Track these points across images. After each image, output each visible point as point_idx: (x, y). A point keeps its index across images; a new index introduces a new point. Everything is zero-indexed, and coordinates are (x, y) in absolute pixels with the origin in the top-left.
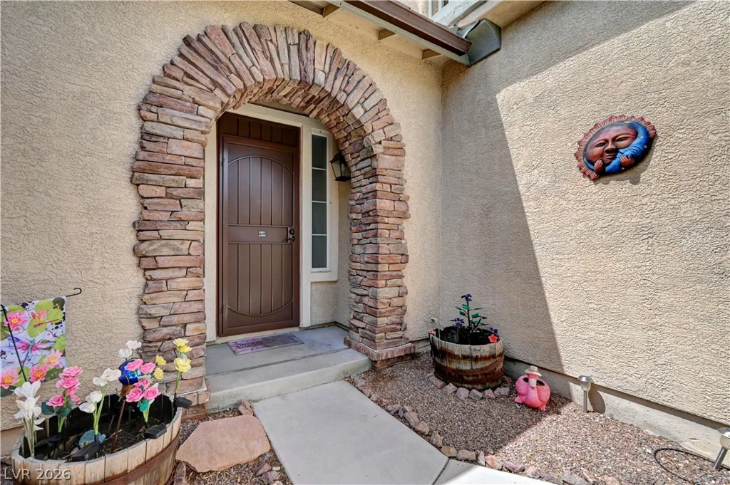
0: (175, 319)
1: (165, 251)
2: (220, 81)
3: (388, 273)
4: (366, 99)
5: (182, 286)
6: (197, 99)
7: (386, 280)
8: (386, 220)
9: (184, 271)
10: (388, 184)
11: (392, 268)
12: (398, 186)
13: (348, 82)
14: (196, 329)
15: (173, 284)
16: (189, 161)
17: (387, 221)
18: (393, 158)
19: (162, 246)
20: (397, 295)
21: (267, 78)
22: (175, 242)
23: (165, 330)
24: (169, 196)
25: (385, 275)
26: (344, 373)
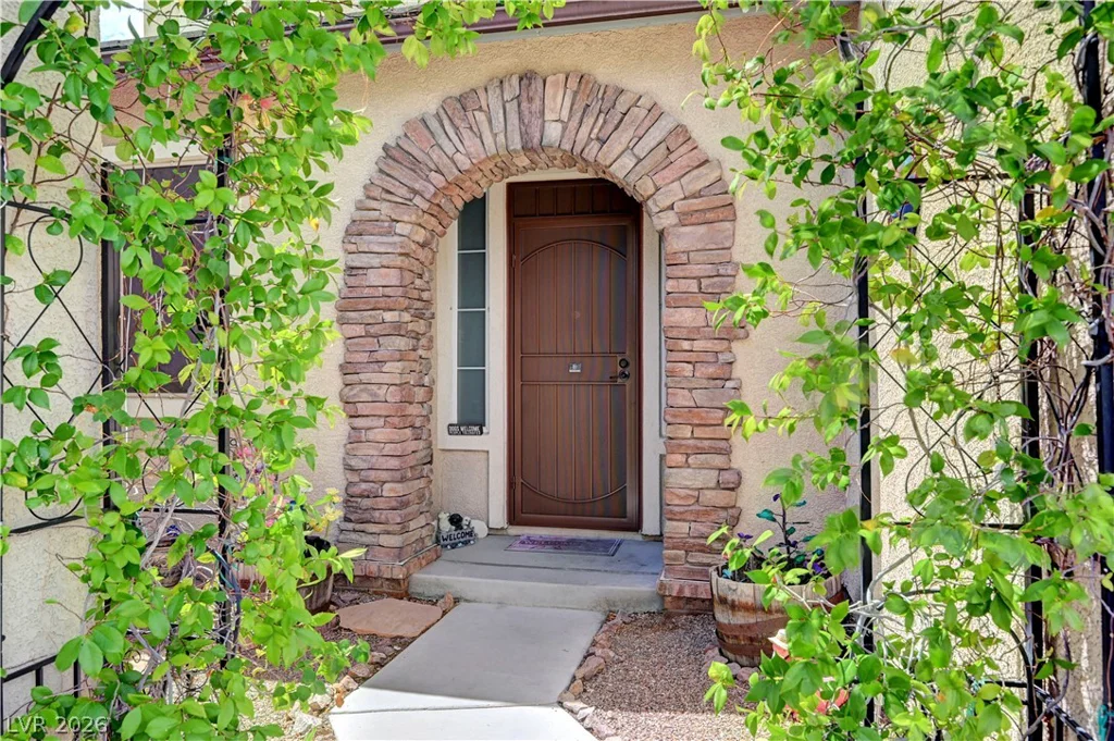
0: (372, 475)
1: (365, 397)
2: (417, 186)
3: (691, 442)
4: (640, 139)
5: (379, 438)
6: (393, 216)
7: (688, 455)
8: (686, 345)
9: (382, 420)
10: (694, 278)
11: (699, 432)
12: (716, 279)
13: (605, 122)
14: (392, 490)
15: (371, 435)
16: (388, 291)
17: (687, 348)
18: (702, 229)
19: (361, 390)
20: (713, 484)
21: (474, 161)
22: (373, 387)
23: (364, 486)
24: (368, 335)
25: (681, 445)
26: (608, 602)
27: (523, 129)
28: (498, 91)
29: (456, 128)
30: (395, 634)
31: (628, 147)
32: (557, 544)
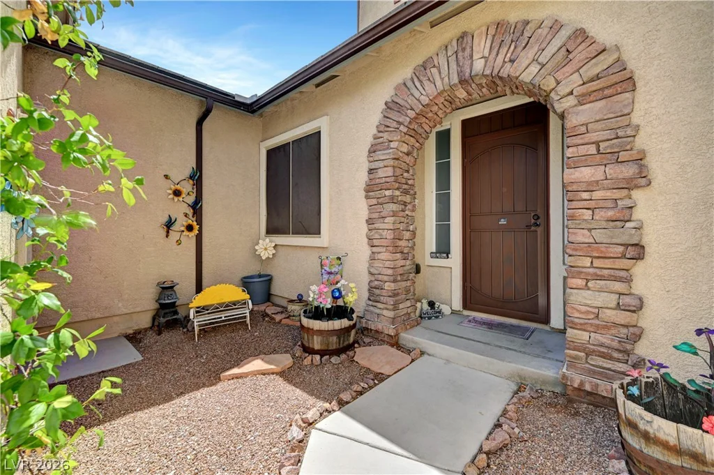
0: (380, 277)
1: (377, 236)
2: (401, 120)
3: (591, 270)
4: (543, 50)
5: (383, 258)
6: (390, 139)
7: (588, 281)
8: (585, 195)
9: (385, 248)
10: (593, 143)
11: (597, 263)
12: (616, 141)
13: (515, 47)
14: (389, 286)
15: (380, 256)
16: (388, 180)
17: (588, 198)
18: (603, 102)
19: (375, 233)
20: (613, 304)
21: (431, 98)
22: (380, 231)
23: (376, 283)
24: (378, 204)
25: (582, 272)
26: (520, 376)
27: (459, 69)
28: (444, 52)
29: (421, 81)
30: (379, 371)
31: (534, 60)
32: (490, 325)
